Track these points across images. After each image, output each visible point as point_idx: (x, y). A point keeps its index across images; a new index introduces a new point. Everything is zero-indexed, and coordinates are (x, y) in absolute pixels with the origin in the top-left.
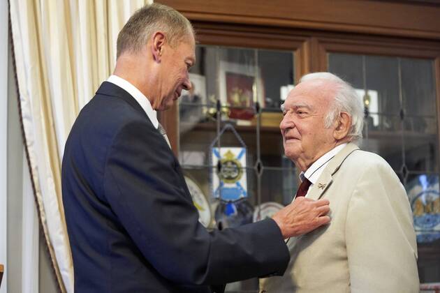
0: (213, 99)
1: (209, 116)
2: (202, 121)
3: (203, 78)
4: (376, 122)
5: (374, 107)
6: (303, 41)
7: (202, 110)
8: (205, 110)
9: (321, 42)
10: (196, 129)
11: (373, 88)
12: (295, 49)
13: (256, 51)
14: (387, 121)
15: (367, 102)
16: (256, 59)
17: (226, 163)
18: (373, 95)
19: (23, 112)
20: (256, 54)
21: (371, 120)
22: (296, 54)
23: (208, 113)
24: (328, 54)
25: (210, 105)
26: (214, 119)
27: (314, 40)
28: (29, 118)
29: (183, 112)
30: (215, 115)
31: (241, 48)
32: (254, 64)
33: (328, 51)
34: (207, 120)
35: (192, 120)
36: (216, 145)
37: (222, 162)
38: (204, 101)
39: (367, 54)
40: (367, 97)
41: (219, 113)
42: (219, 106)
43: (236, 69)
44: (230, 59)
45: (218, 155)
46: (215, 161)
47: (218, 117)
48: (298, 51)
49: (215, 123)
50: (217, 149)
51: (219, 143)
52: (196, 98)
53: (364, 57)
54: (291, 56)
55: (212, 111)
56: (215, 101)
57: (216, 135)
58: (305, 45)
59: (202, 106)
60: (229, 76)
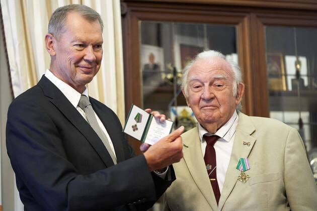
0: (169, 66)
1: (167, 81)
2: (161, 85)
3: (162, 50)
4: (306, 83)
5: (304, 71)
6: (244, 17)
7: (161, 76)
8: (163, 76)
9: (258, 17)
10: (157, 91)
11: (303, 55)
12: (237, 23)
13: (205, 25)
14: (315, 82)
15: (298, 66)
16: (205, 33)
17: (182, 119)
18: (303, 60)
19: (13, 80)
20: (205, 28)
21: (303, 81)
22: (238, 28)
23: (166, 78)
24: (265, 27)
25: (167, 72)
26: (171, 83)
27: (253, 15)
28: (18, 86)
29: (145, 77)
30: (172, 80)
31: (192, 24)
32: (202, 36)
33: (265, 24)
34: (165, 84)
35: (153, 85)
36: (173, 105)
37: (179, 119)
38: (162, 69)
39: (297, 26)
40: (298, 62)
41: (175, 78)
42: (175, 72)
43: (188, 41)
44: (182, 33)
45: (175, 113)
46: (173, 118)
47: (175, 82)
48: (240, 25)
49: (172, 86)
50: (174, 108)
51: (176, 103)
52: (156, 66)
53: (295, 29)
54: (234, 30)
55: (170, 76)
56: (172, 69)
57: (173, 97)
58: (246, 20)
59: (160, 72)
60: (182, 47)
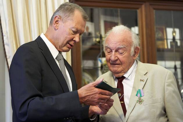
2: (93, 45)
3: (93, 24)
4: (179, 44)
5: (177, 37)
6: (142, 4)
8: (94, 40)
9: (151, 5)
10: (91, 49)
11: (177, 27)
12: (138, 8)
13: (119, 10)
15: (174, 34)
16: (119, 14)
17: (105, 65)
18: (177, 30)
19: (5, 42)
20: (119, 11)
21: (177, 43)
22: (139, 11)
23: (96, 41)
24: (154, 11)
25: (96, 37)
26: (98, 44)
27: (148, 4)
28: (8, 45)
30: (99, 42)
31: (111, 9)
32: (117, 16)
33: (154, 9)
34: (95, 44)
35: (88, 45)
36: (100, 57)
37: (103, 65)
38: (93, 35)
39: (174, 10)
40: (174, 32)
41: (101, 41)
42: (101, 37)
43: (109, 19)
44: (105, 14)
45: (101, 61)
46: (100, 64)
48: (140, 9)
49: (99, 46)
50: (100, 59)
51: (101, 56)
52: (90, 34)
53: (172, 12)
54: (136, 12)
55: (98, 40)
56: (99, 35)
57: (100, 52)
58: (143, 6)
59: (92, 37)
60: (106, 22)
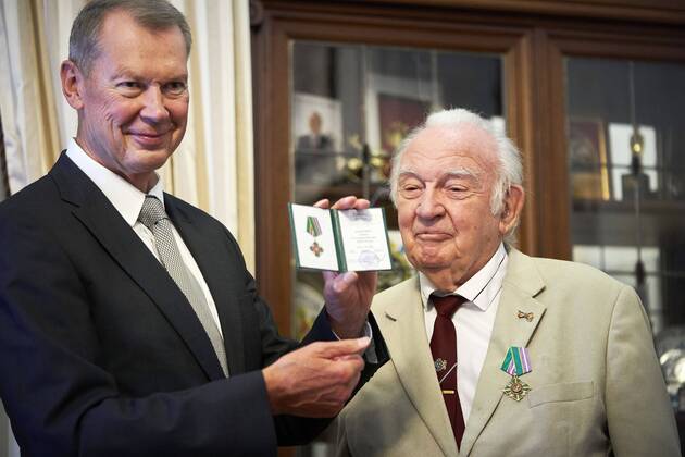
0: (354, 142)
1: (348, 174)
3: (338, 105)
4: (654, 184)
5: (649, 157)
6: (519, 36)
7: (335, 163)
9: (551, 37)
11: (647, 123)
12: (504, 50)
13: (434, 53)
14: (673, 182)
15: (637, 148)
16: (434, 70)
18: (648, 134)
19: (10, 166)
20: (434, 60)
21: (646, 179)
22: (507, 60)
23: (346, 168)
24: (565, 60)
25: (349, 154)
26: (356, 179)
27: (540, 33)
28: (20, 178)
29: (301, 165)
30: (359, 173)
31: (406, 49)
32: (427, 77)
33: (565, 53)
34: (345, 181)
35: (318, 182)
38: (338, 147)
39: (637, 59)
40: (637, 139)
41: (366, 169)
42: (366, 155)
43: (396, 87)
44: (383, 69)
47: (366, 176)
48: (512, 53)
49: (360, 186)
52: (325, 141)
53: (631, 64)
54: (498, 64)
55: (354, 164)
56: (359, 147)
58: (524, 43)
59: (334, 155)
60: (383, 99)
